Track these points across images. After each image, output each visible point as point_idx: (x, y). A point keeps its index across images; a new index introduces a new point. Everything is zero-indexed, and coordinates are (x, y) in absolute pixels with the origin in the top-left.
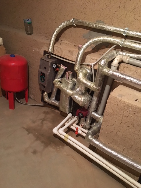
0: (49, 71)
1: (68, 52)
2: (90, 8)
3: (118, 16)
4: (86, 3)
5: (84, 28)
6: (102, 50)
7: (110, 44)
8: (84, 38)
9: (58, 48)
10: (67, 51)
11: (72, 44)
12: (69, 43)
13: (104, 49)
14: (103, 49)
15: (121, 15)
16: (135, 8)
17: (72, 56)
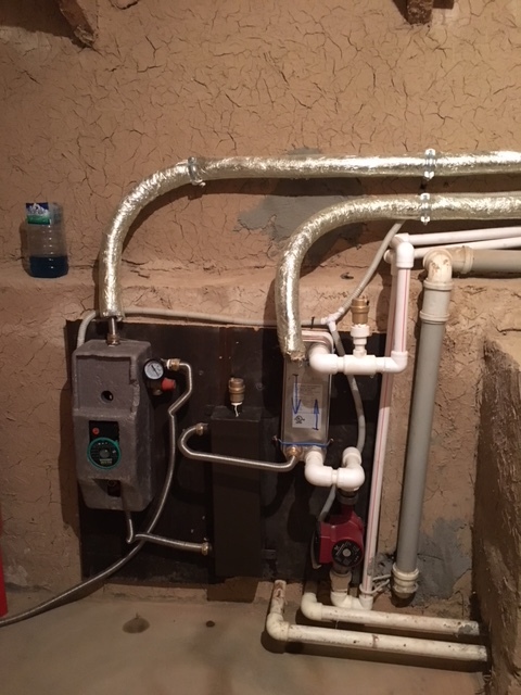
0: (136, 404)
1: (200, 298)
2: (252, 109)
3: (374, 119)
4: (230, 93)
5: (241, 192)
6: (335, 258)
7: (364, 228)
8: (245, 231)
9: (141, 292)
10: (195, 295)
11: (192, 266)
12: (179, 264)
13: (343, 254)
14: (338, 252)
15: (387, 115)
16: (434, 82)
17: (223, 308)
